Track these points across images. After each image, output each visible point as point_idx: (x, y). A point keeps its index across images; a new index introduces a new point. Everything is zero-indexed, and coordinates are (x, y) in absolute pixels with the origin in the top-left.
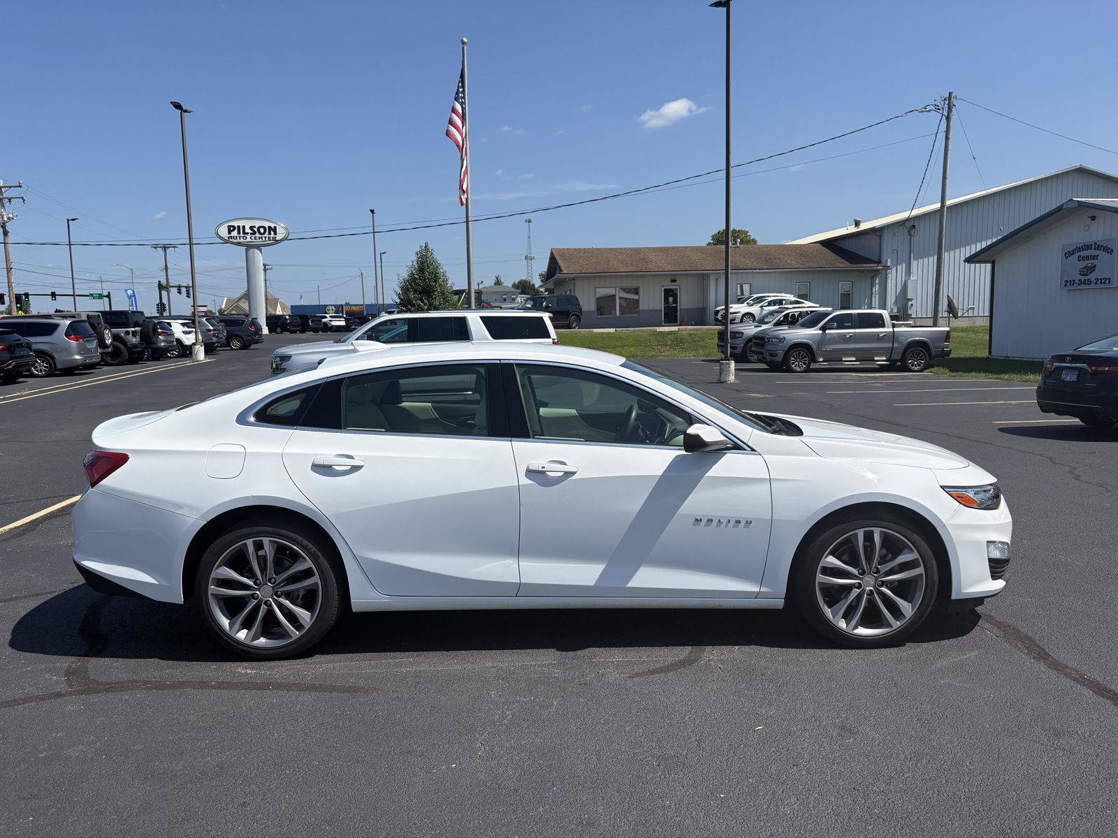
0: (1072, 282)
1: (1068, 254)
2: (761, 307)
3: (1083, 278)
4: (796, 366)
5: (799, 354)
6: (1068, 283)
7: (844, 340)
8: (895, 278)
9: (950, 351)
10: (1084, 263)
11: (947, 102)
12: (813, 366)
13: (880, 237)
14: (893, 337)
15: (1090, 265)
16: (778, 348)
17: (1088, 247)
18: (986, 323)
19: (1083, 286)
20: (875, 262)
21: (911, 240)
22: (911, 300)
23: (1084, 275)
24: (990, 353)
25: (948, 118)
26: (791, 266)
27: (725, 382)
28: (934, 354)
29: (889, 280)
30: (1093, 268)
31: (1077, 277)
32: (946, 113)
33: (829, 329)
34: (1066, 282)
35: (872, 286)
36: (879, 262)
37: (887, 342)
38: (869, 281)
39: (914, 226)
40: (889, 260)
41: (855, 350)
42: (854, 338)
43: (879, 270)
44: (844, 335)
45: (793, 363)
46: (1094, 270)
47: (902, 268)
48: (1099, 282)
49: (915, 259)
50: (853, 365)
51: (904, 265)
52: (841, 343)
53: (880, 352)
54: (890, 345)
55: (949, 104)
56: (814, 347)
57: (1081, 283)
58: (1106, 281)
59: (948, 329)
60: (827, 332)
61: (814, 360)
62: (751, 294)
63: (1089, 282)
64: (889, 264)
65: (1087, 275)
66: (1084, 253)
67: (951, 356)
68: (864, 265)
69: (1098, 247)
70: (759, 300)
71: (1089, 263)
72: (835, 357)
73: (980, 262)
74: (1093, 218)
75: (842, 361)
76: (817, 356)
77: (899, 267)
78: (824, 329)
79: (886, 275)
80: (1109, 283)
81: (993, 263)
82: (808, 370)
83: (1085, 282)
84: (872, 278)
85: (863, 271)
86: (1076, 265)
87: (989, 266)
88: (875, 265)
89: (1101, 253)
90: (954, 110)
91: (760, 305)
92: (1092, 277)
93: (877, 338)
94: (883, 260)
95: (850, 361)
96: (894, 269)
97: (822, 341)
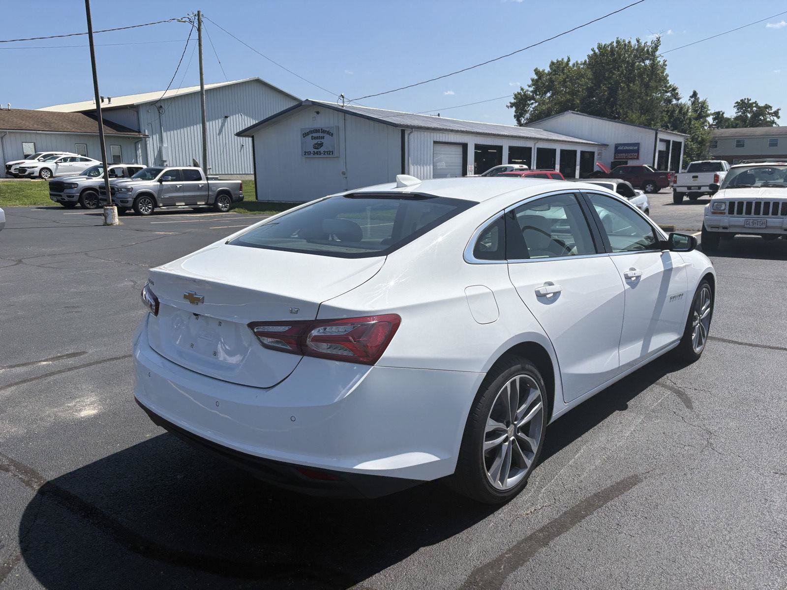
0: (309, 153)
1: (305, 135)
2: (56, 163)
3: (316, 150)
4: (143, 210)
5: (145, 200)
6: (306, 153)
7: (176, 190)
8: (152, 144)
9: (243, 197)
10: (315, 141)
11: (197, 17)
12: (156, 210)
13: (138, 112)
14: (208, 187)
15: (319, 142)
16: (128, 196)
17: (317, 131)
18: (252, 178)
19: (316, 156)
20: (136, 132)
21: (160, 117)
22: (166, 161)
23: (316, 148)
24: (257, 198)
25: (199, 30)
26: (69, 130)
27: (112, 224)
28: (234, 199)
29: (148, 145)
30: (321, 145)
31: (312, 150)
32: (196, 25)
33: (166, 181)
34: (305, 152)
35: (136, 150)
36: (139, 132)
37: (205, 191)
38: (133, 146)
39: (161, 107)
40: (146, 131)
41: (184, 197)
42: (183, 189)
43: (141, 138)
44: (175, 186)
45: (141, 208)
46: (322, 146)
47: (156, 137)
48: (326, 153)
49: (166, 131)
50: (184, 208)
51: (157, 135)
52: (174, 192)
53: (201, 198)
54: (207, 193)
55: (198, 19)
56: (156, 195)
57: (314, 153)
58: (330, 153)
59: (240, 182)
60: (164, 183)
61: (156, 205)
62: (36, 152)
63: (318, 153)
64: (147, 134)
65: (318, 148)
66: (315, 135)
67: (244, 200)
68: (129, 133)
69: (323, 131)
70: (52, 157)
71: (319, 141)
72: (171, 202)
73: (245, 136)
74: (318, 113)
75: (175, 205)
76: (158, 203)
77: (154, 137)
78: (160, 181)
79: (146, 141)
80: (332, 154)
81: (253, 137)
82: (153, 213)
83: (317, 153)
84: (136, 143)
85: (129, 138)
86: (310, 143)
87: (250, 139)
88: (137, 134)
89: (326, 136)
90: (202, 24)
91: (55, 161)
92: (322, 150)
93: (197, 188)
94: (142, 130)
95: (181, 206)
96: (151, 139)
97: (161, 190)
